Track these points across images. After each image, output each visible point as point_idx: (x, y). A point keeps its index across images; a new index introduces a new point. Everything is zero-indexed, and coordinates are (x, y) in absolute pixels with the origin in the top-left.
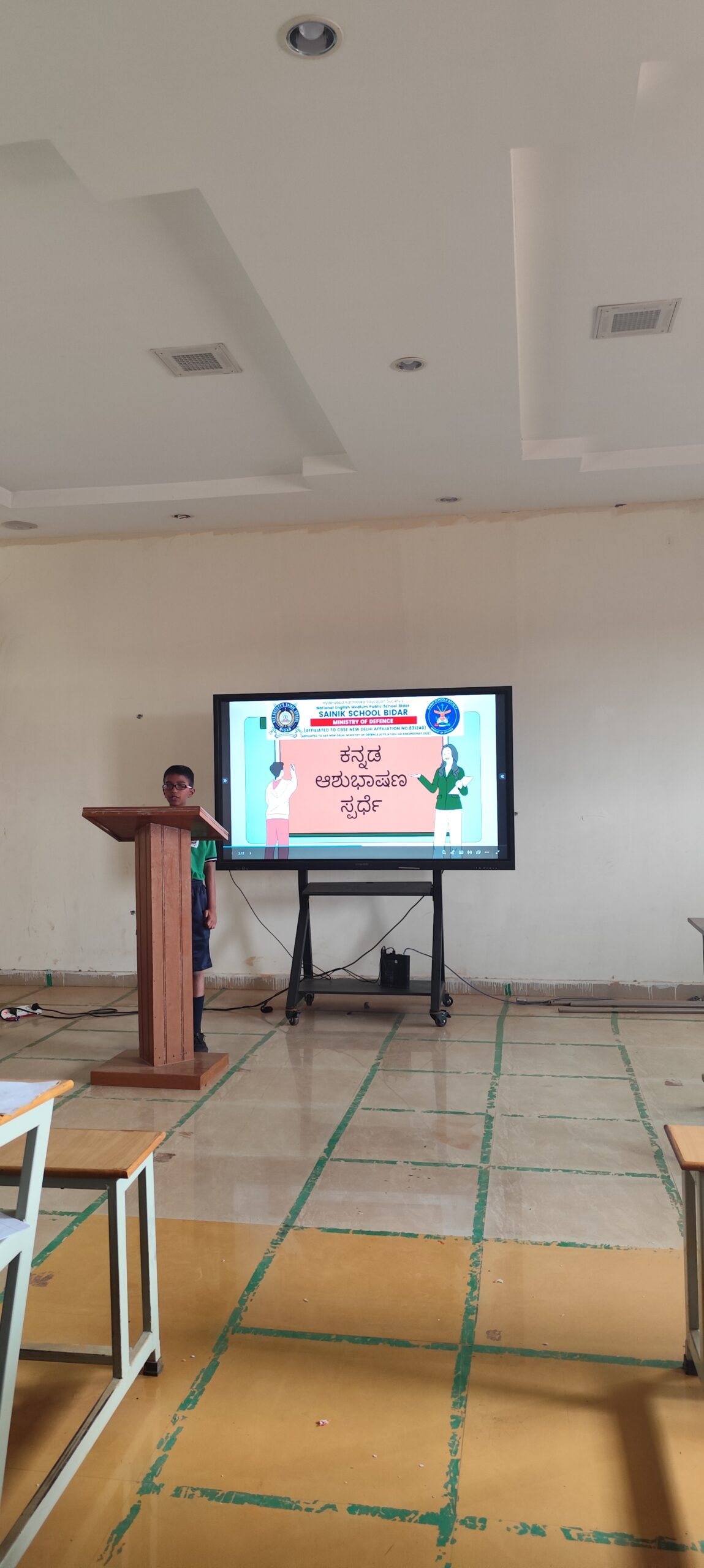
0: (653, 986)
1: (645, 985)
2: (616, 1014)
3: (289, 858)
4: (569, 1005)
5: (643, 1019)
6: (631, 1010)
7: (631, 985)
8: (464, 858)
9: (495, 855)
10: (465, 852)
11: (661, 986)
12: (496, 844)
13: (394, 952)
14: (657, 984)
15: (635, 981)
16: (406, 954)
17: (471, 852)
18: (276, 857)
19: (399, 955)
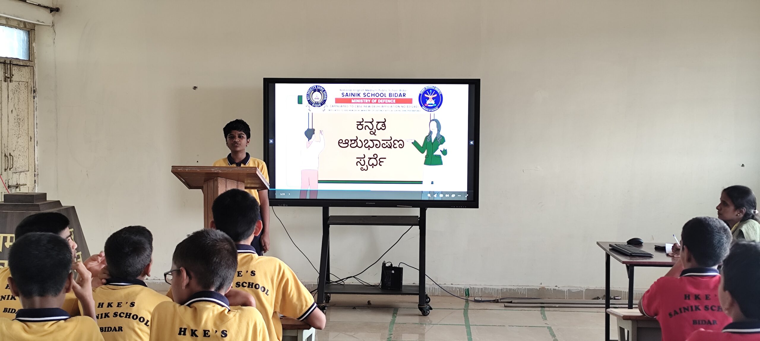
0: (569, 290)
1: (563, 289)
2: (544, 308)
3: (317, 198)
4: (511, 302)
5: (562, 311)
6: (553, 305)
7: (553, 289)
8: (443, 199)
9: (465, 198)
10: (444, 195)
11: (574, 289)
12: (466, 190)
13: (392, 265)
14: (571, 288)
15: (556, 286)
16: (400, 266)
17: (448, 196)
18: (308, 197)
19: (395, 267)
